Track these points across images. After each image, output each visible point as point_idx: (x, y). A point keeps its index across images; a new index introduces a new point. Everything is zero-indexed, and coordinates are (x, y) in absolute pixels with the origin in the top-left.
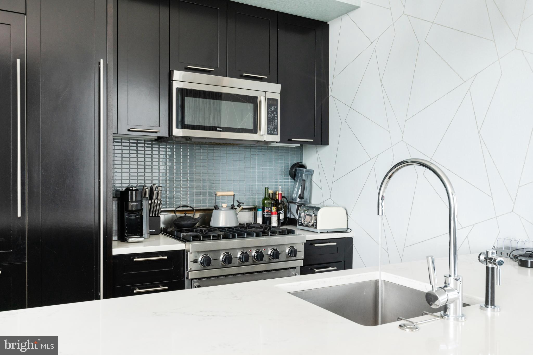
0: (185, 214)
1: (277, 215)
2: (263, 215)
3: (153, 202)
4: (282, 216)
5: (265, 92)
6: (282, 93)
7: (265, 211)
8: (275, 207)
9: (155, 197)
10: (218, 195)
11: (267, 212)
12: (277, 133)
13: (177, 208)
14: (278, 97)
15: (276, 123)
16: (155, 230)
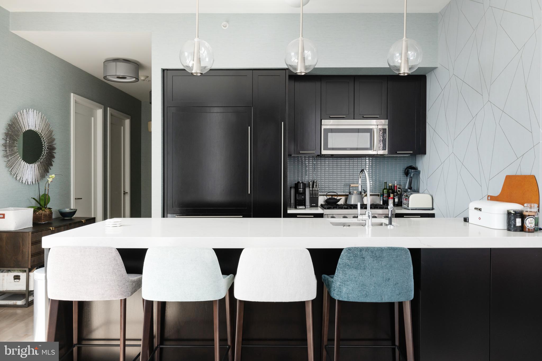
0: (332, 197)
1: (393, 200)
2: (383, 199)
3: (314, 189)
4: (396, 200)
5: (378, 125)
6: (389, 125)
7: (384, 196)
8: (393, 195)
9: (315, 186)
10: (351, 186)
11: (385, 197)
12: (386, 149)
13: (327, 193)
14: (386, 127)
15: (385, 143)
16: (315, 205)
